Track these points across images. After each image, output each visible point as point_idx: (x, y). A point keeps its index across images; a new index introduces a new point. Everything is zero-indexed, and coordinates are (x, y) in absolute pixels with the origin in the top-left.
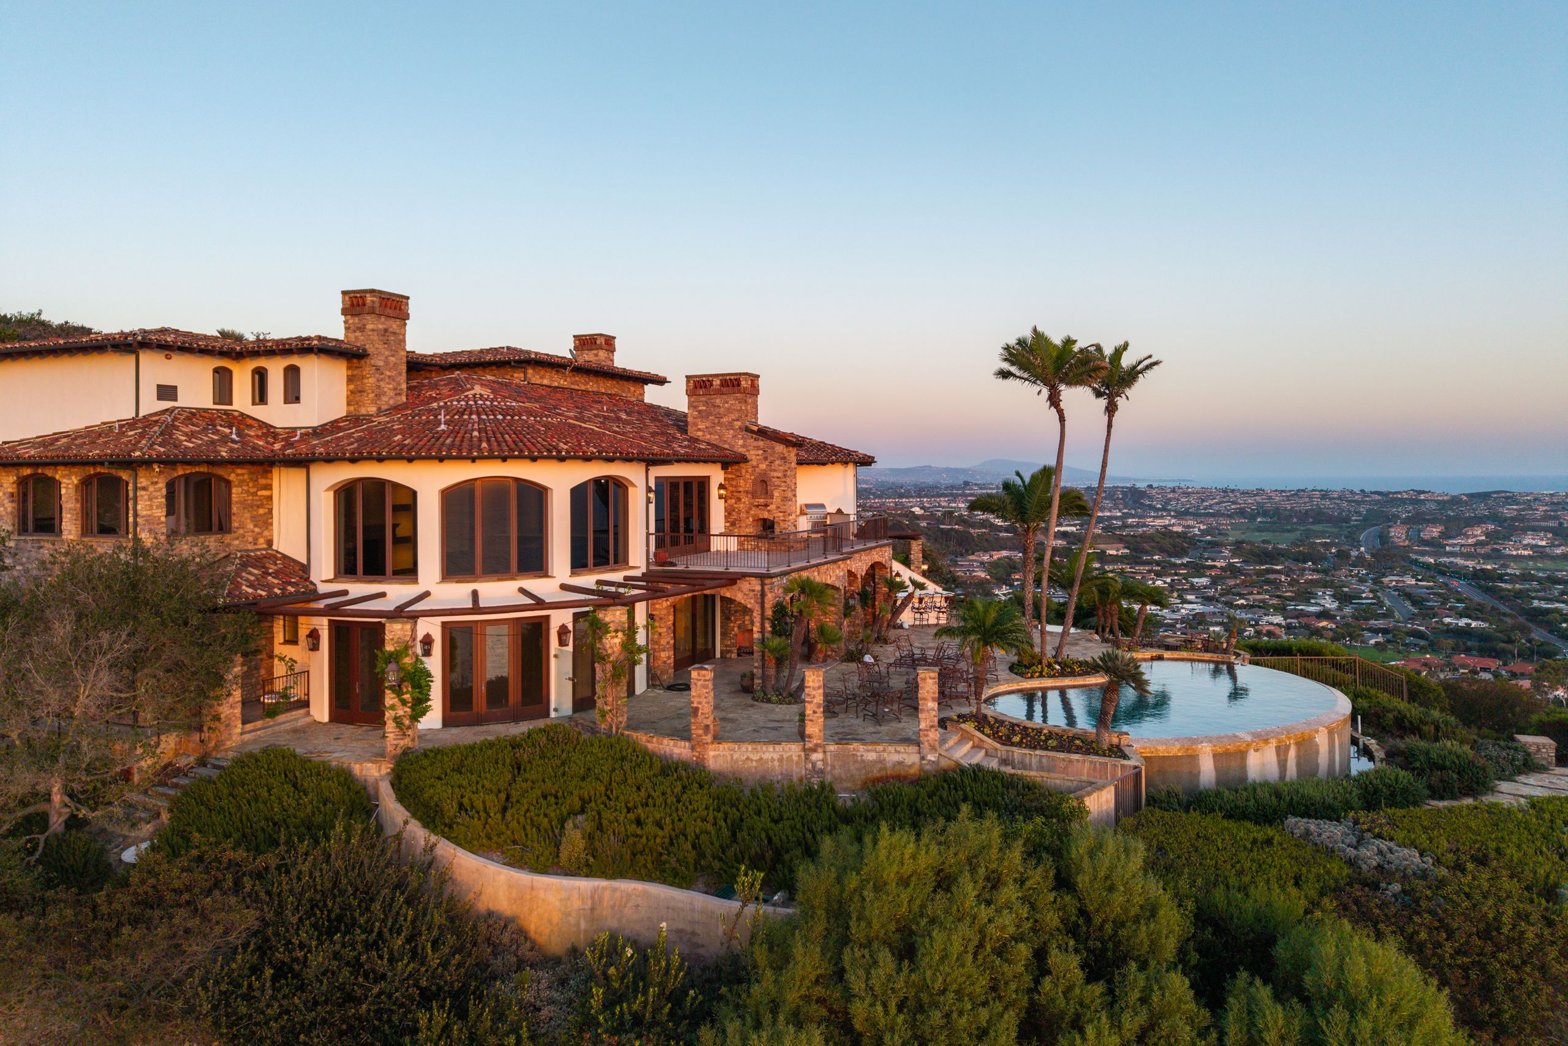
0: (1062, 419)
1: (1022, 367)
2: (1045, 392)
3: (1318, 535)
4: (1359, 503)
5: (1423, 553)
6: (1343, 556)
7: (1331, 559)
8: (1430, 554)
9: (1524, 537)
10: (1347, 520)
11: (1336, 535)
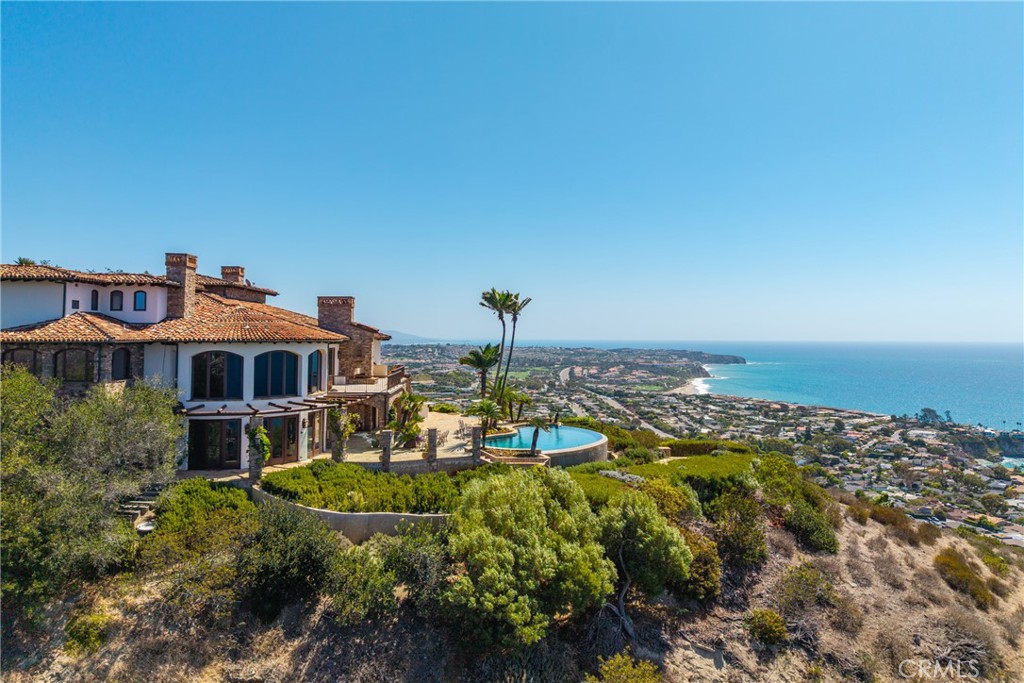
0: (504, 325)
1: (489, 302)
2: (497, 313)
3: (538, 373)
4: (559, 354)
5: (591, 382)
6: (552, 385)
7: (546, 387)
8: (594, 383)
9: (638, 373)
10: (553, 364)
11: (548, 373)
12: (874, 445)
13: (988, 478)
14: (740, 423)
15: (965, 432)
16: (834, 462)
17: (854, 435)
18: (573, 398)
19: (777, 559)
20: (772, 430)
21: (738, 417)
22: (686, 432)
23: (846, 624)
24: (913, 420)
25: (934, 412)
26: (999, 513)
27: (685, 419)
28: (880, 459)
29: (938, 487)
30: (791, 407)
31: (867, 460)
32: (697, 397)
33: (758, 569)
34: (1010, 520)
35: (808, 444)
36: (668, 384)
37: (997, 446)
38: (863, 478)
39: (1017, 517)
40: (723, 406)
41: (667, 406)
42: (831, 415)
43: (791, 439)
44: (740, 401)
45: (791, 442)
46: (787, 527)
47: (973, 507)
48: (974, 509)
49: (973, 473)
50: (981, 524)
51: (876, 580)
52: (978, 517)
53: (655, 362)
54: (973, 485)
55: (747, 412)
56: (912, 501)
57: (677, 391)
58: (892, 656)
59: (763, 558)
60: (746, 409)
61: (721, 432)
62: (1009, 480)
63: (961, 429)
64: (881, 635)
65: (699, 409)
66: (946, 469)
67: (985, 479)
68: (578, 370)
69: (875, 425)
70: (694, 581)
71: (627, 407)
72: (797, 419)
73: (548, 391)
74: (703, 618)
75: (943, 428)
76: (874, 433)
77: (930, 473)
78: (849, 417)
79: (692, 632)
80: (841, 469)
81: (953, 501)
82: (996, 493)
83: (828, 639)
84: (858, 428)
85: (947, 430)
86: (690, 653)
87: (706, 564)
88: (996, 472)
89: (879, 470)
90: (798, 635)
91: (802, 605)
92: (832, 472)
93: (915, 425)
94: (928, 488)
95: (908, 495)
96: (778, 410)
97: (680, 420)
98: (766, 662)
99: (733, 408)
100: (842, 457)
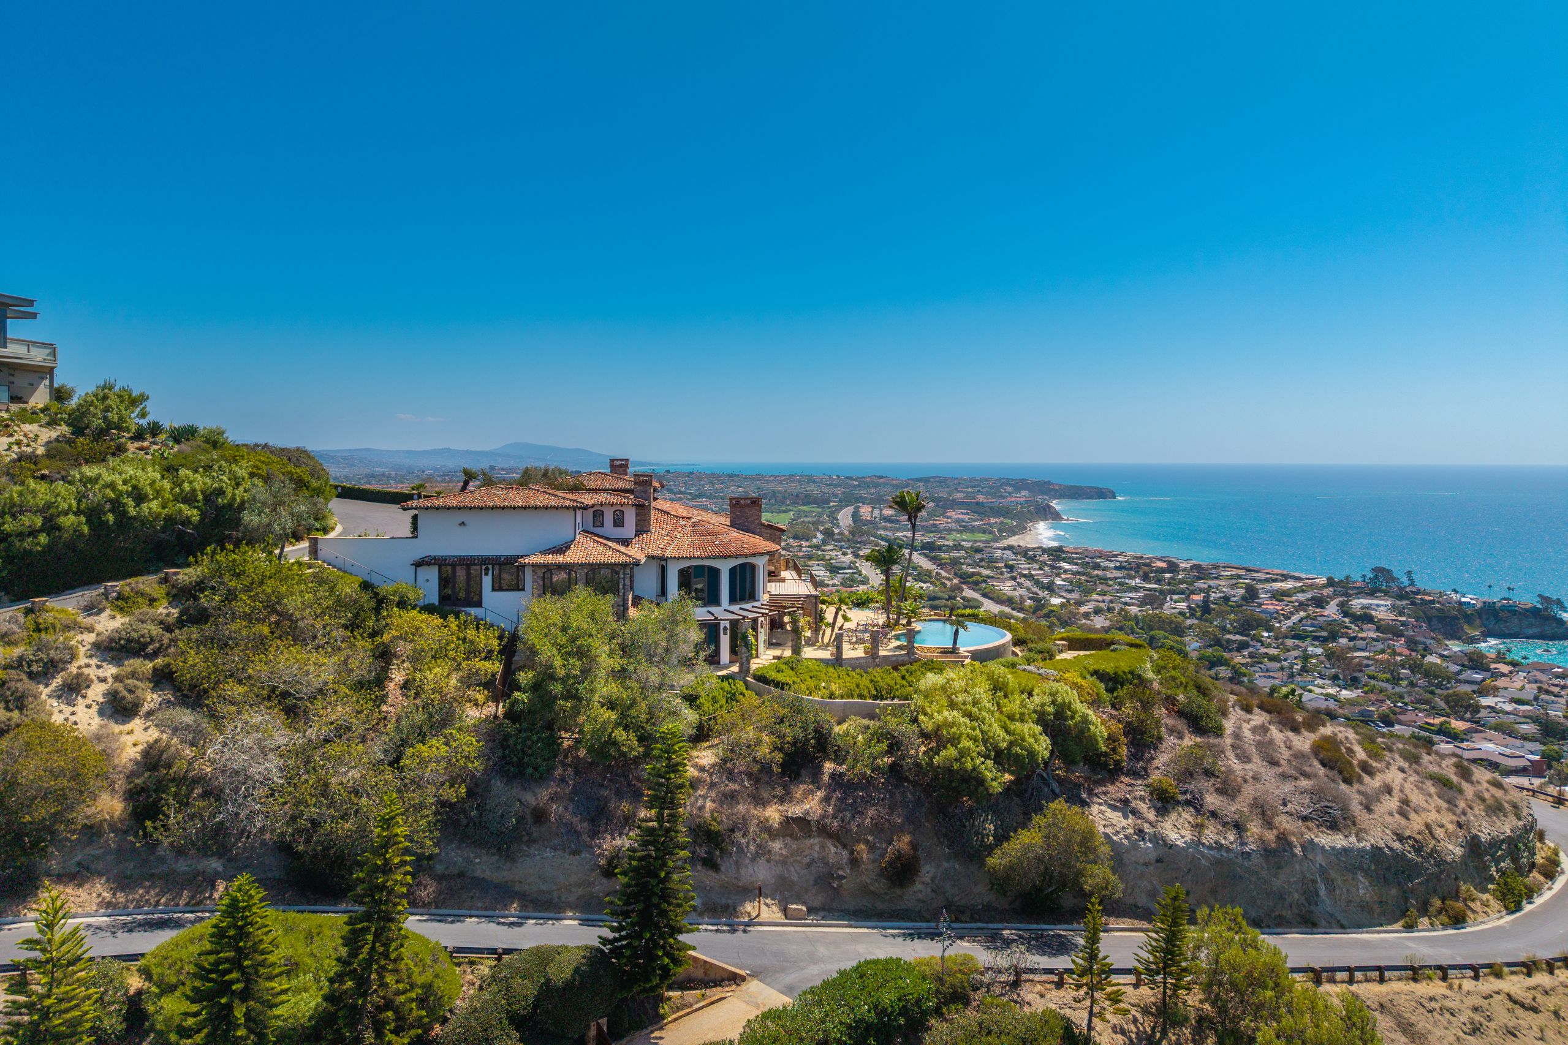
3: (807, 514)
4: (835, 486)
5: (885, 528)
6: (828, 533)
7: (820, 536)
8: (890, 529)
9: (953, 514)
10: (828, 501)
11: (820, 515)
12: (1300, 621)
13: (1459, 668)
14: (1107, 589)
15: (1433, 602)
16: (1243, 646)
17: (1271, 606)
18: (861, 553)
19: (1171, 740)
20: (1154, 600)
21: (1104, 580)
22: (1029, 602)
23: (1228, 790)
24: (1358, 585)
25: (1389, 572)
26: (1468, 716)
27: (1028, 583)
28: (1308, 641)
29: (1388, 681)
30: (1183, 565)
31: (1289, 642)
32: (1044, 551)
33: (1156, 748)
34: (1483, 726)
35: (1206, 620)
36: (1000, 531)
37: (1478, 622)
38: (1282, 669)
39: (1493, 721)
40: (1083, 565)
41: (1000, 565)
42: (1239, 577)
43: (1181, 613)
44: (1108, 556)
45: (1181, 617)
46: (1181, 714)
47: (1433, 708)
48: (1435, 711)
49: (1438, 661)
50: (1443, 731)
51: (1256, 758)
52: (1437, 721)
53: (981, 498)
54: (1436, 677)
55: (1117, 574)
56: (1348, 700)
57: (1014, 541)
58: (1263, 813)
59: (1160, 739)
60: (1116, 568)
61: (1080, 603)
62: (1487, 670)
63: (1427, 598)
64: (1255, 799)
65: (1046, 569)
66: (1400, 655)
67: (1454, 668)
68: (865, 510)
69: (1303, 591)
70: (1106, 754)
71: (941, 565)
72: (1191, 584)
73: (824, 542)
74: (1113, 784)
75: (1402, 595)
76: (1301, 604)
77: (1377, 661)
78: (1267, 580)
79: (1105, 793)
80: (1251, 656)
81: (1406, 700)
82: (1467, 688)
83: (1212, 800)
84: (1279, 596)
85: (1408, 599)
86: (1104, 808)
87: (1114, 742)
88: (1471, 660)
89: (1306, 658)
90: (1188, 796)
91: (1191, 775)
92: (1238, 659)
93: (1362, 592)
94: (1373, 682)
95: (1344, 692)
96: (1163, 571)
97: (1020, 585)
98: (1163, 815)
99: (1097, 566)
100: (1254, 638)
